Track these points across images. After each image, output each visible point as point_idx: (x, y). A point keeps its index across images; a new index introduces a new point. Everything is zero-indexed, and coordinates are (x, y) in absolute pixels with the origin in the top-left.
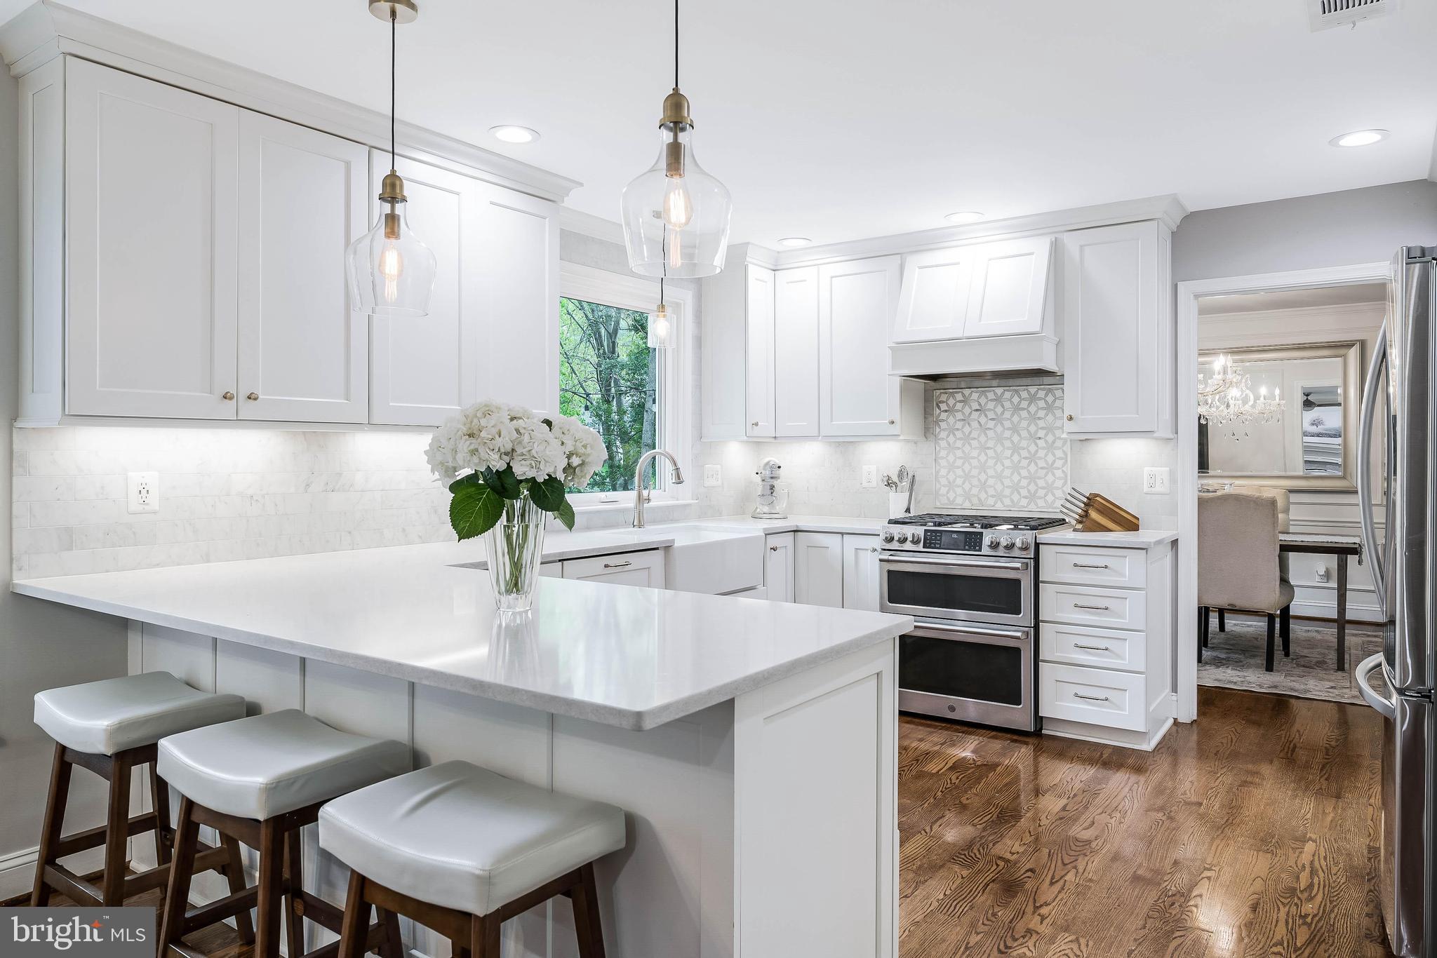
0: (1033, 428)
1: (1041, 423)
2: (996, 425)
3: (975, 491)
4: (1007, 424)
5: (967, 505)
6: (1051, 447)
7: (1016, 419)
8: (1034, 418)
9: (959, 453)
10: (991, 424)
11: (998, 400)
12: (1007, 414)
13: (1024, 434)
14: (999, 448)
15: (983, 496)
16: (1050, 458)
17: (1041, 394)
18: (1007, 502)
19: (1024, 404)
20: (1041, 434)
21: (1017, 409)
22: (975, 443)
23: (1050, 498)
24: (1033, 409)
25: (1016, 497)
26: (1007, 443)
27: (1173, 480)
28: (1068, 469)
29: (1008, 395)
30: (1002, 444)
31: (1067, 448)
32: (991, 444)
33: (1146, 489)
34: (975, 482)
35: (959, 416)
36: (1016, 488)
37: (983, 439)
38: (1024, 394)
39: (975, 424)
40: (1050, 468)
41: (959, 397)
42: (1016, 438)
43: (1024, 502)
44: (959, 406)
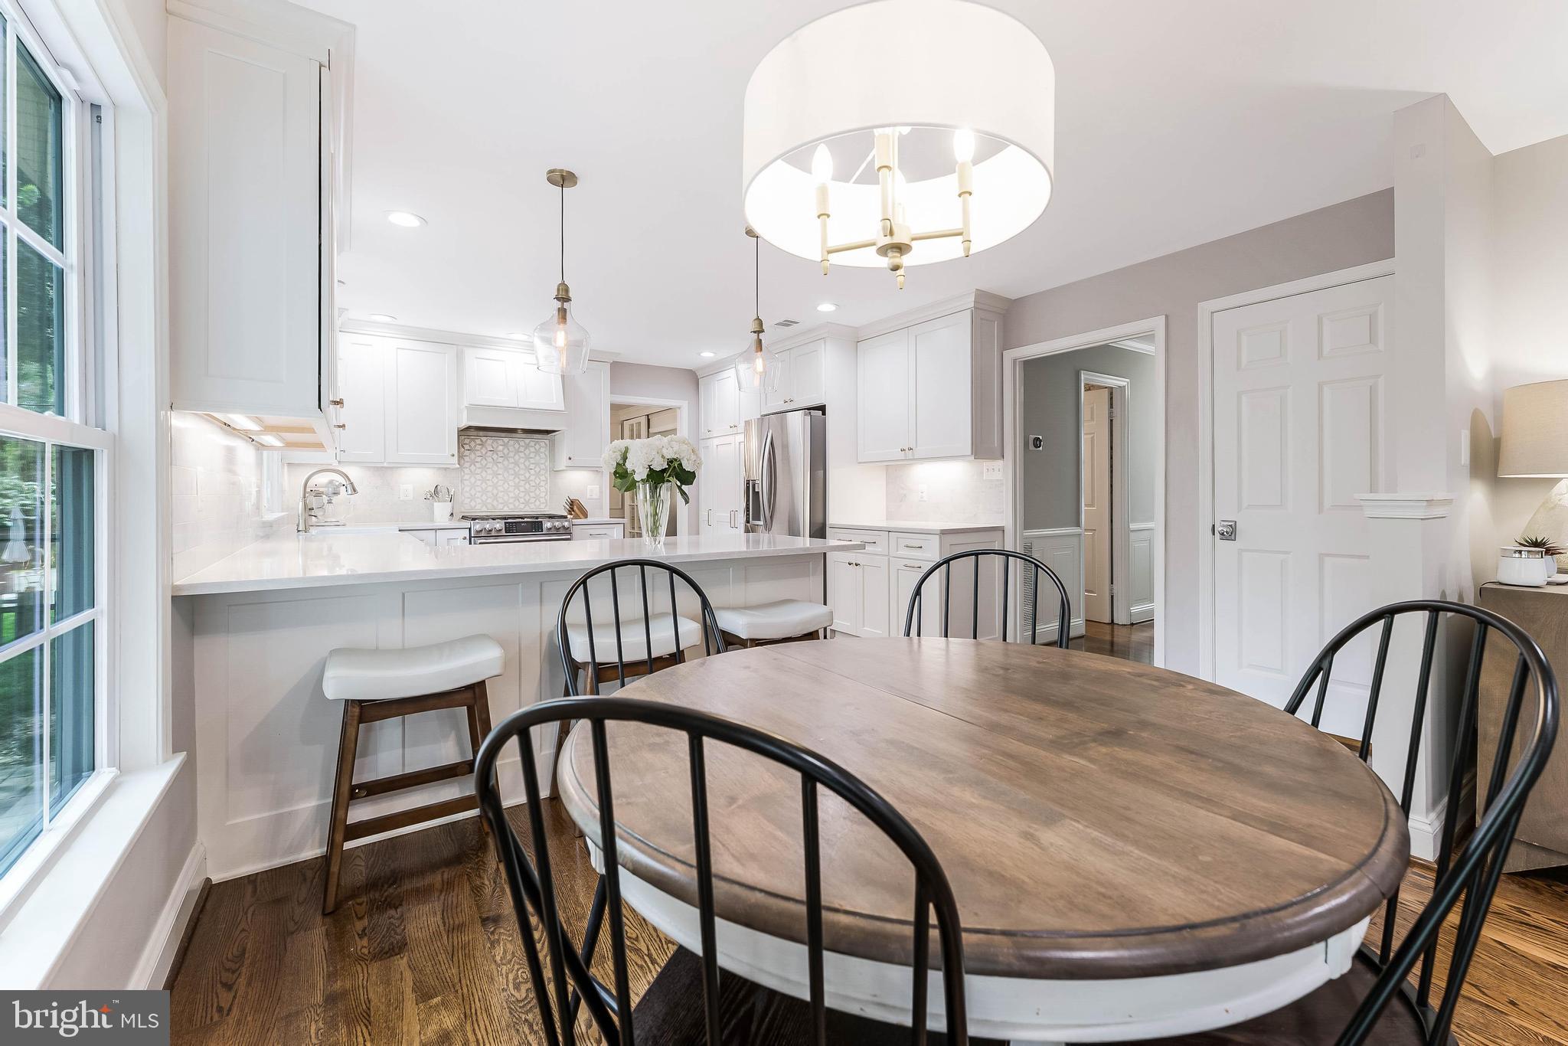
0: (527, 463)
1: (532, 461)
2: (504, 460)
3: (489, 501)
4: (511, 460)
5: (484, 509)
6: (538, 474)
7: (517, 457)
8: (528, 458)
9: (478, 477)
10: (501, 460)
11: (505, 445)
12: (511, 454)
13: (522, 466)
14: (506, 474)
15: (495, 503)
16: (537, 481)
17: (532, 444)
18: (511, 506)
19: (522, 449)
20: (532, 466)
21: (518, 452)
22: (489, 471)
23: (538, 503)
24: (527, 452)
25: (517, 503)
26: (511, 472)
27: (601, 492)
28: (548, 486)
29: (511, 443)
30: (508, 472)
31: (548, 475)
32: (500, 472)
33: (588, 497)
34: (490, 494)
35: (478, 453)
36: (517, 498)
37: (495, 468)
38: (522, 443)
39: (490, 459)
40: (538, 486)
41: (478, 442)
42: (517, 469)
43: (522, 506)
44: (478, 447)
